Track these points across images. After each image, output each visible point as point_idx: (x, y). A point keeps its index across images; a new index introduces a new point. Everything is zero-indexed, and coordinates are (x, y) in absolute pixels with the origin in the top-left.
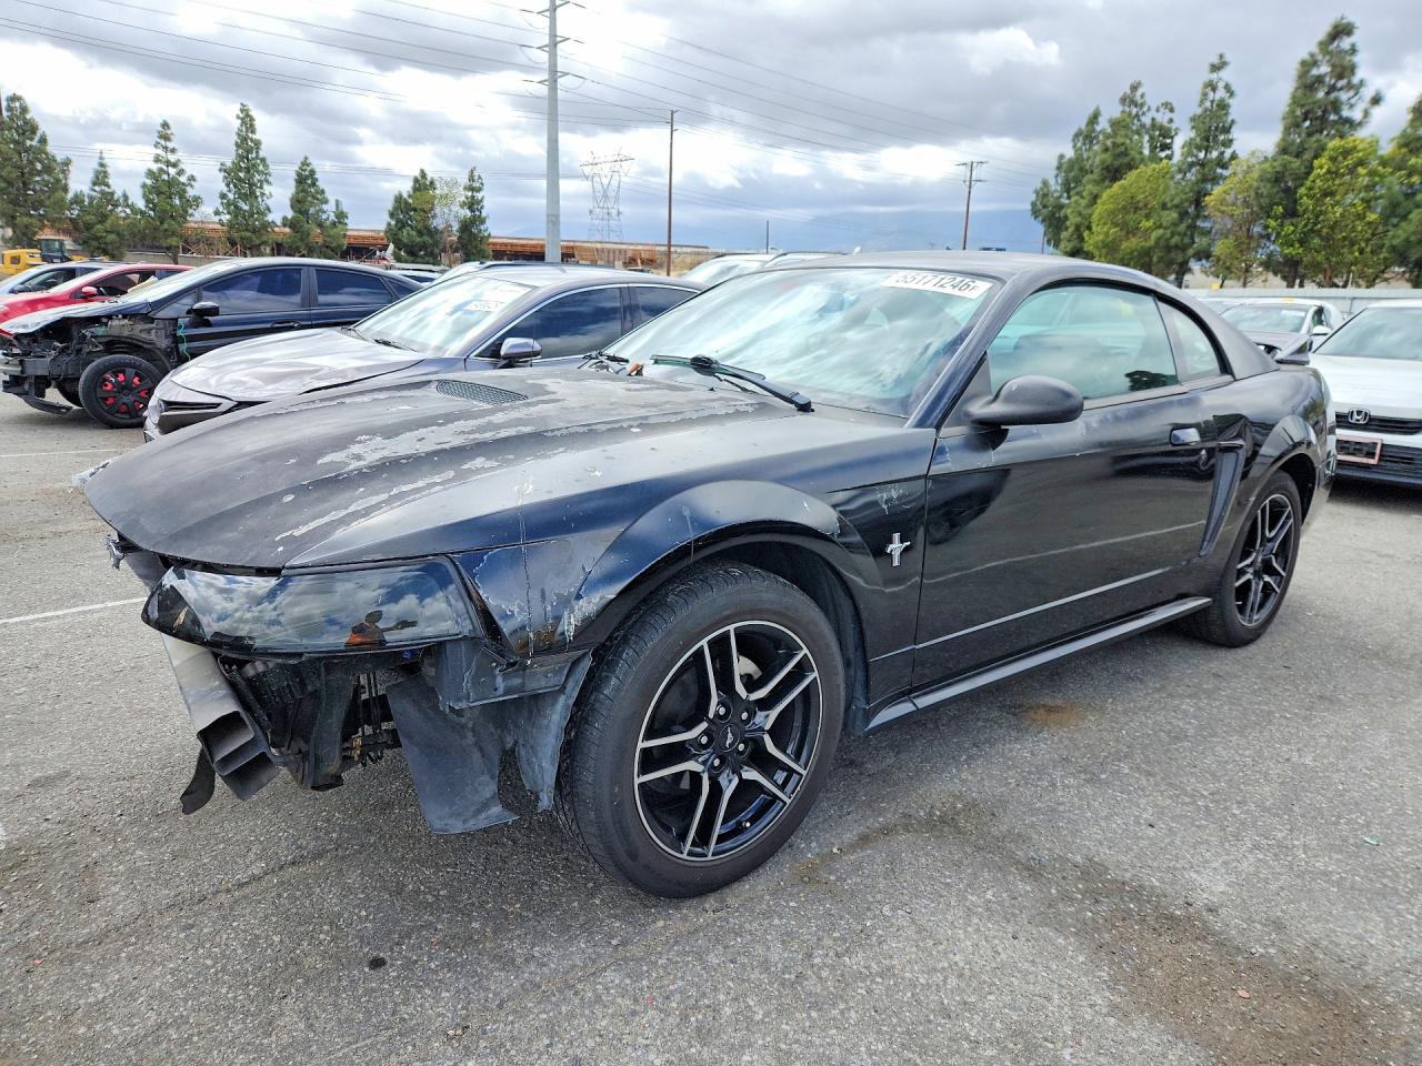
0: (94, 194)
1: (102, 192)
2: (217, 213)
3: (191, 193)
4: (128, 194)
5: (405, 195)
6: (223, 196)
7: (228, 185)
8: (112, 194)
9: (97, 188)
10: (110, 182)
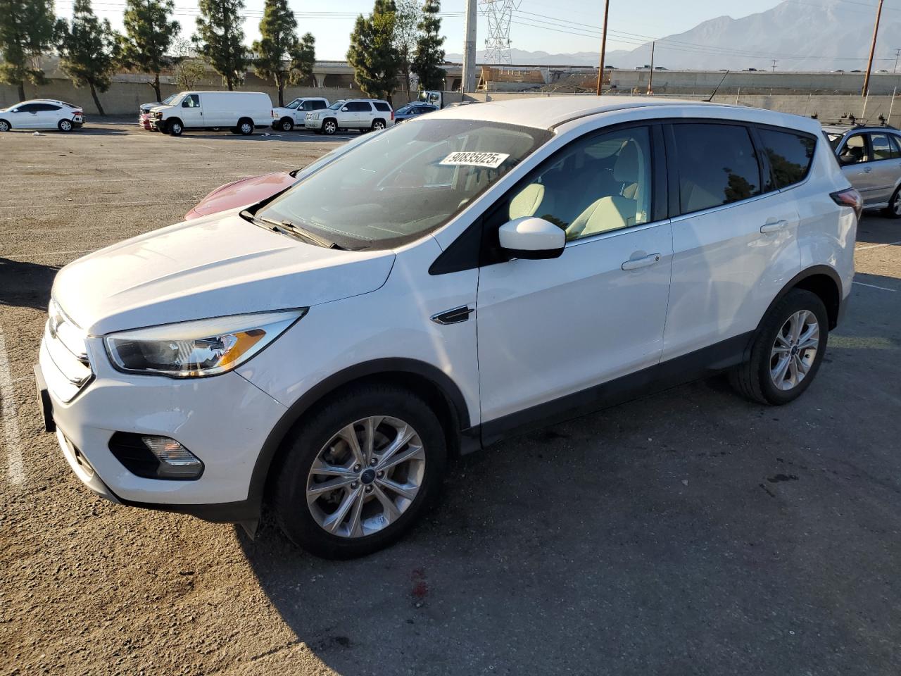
0: (76, 21)
1: (85, 19)
2: (195, 39)
3: (170, 19)
4: (110, 20)
5: (366, 17)
6: (200, 21)
7: (203, 11)
8: (95, 20)
9: (80, 15)
10: (92, 6)
